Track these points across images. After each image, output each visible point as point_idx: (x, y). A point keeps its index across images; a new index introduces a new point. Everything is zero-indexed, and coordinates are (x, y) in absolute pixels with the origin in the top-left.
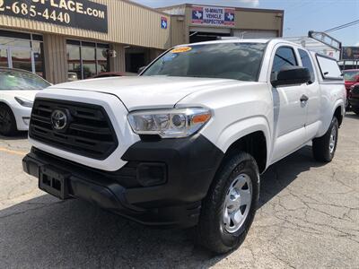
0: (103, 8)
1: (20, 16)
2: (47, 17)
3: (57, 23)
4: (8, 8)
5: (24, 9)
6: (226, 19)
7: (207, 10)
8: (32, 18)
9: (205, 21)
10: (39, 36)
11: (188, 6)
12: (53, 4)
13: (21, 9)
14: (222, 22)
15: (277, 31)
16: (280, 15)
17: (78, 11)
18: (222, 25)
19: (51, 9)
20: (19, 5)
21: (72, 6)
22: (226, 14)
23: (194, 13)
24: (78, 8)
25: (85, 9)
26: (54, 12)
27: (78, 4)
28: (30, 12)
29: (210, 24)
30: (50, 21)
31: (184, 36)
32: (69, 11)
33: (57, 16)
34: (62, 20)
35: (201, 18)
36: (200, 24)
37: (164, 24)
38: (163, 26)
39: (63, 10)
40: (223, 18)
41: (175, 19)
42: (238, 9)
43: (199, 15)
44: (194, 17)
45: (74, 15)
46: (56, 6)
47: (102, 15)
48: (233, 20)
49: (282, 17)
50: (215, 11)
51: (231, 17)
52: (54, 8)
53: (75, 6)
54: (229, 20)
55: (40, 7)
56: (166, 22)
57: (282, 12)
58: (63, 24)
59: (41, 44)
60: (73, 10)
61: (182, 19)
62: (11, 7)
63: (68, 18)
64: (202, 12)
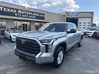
0: (44, 14)
1: (24, 17)
2: (30, 17)
3: (32, 18)
6: (76, 15)
7: (71, 13)
8: (27, 18)
9: (70, 16)
10: (29, 21)
11: (66, 12)
12: (31, 14)
13: (24, 16)
14: (75, 16)
15: (92, 17)
18: (75, 17)
19: (31, 15)
20: (24, 15)
21: (36, 14)
22: (76, 14)
23: (68, 14)
24: (37, 15)
25: (39, 15)
28: (26, 16)
29: (72, 16)
30: (31, 18)
31: (65, 19)
32: (35, 16)
35: (70, 15)
40: (75, 15)
41: (63, 16)
42: (80, 12)
43: (69, 14)
44: (68, 15)
47: (43, 16)
48: (78, 15)
49: (93, 14)
50: (73, 13)
52: (32, 15)
54: (77, 15)
55: (29, 15)
56: (60, 16)
57: (93, 12)
59: (30, 23)
60: (36, 15)
62: (22, 15)
63: (35, 17)
64: (70, 14)
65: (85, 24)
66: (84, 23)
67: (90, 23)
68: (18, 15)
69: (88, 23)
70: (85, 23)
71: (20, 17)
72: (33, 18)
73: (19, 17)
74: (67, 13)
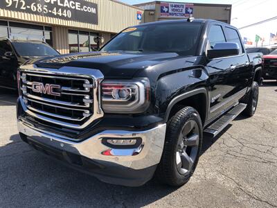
0: (95, 6)
2: (55, 13)
3: (62, 18)
4: (28, 7)
5: (39, 8)
6: (187, 12)
7: (172, 6)
8: (45, 15)
9: (170, 14)
10: (50, 28)
11: (158, 3)
12: (59, 4)
13: (37, 8)
14: (184, 15)
15: (226, 21)
16: (228, 8)
17: (77, 8)
18: (183, 17)
19: (58, 8)
20: (36, 5)
21: (73, 5)
22: (187, 9)
23: (162, 7)
24: (77, 6)
25: (82, 7)
26: (60, 10)
27: (77, 3)
28: (43, 10)
30: (57, 16)
32: (70, 9)
33: (62, 13)
34: (65, 15)
35: (168, 12)
36: (166, 16)
37: (140, 17)
38: (138, 19)
39: (67, 8)
40: (184, 12)
41: (148, 12)
42: (195, 4)
43: (165, 9)
44: (162, 11)
45: (74, 11)
46: (62, 5)
47: (93, 11)
48: (192, 13)
49: (230, 10)
50: (178, 6)
51: (190, 11)
52: (60, 7)
53: (75, 5)
54: (189, 13)
55: (50, 6)
56: (141, 15)
57: (230, 6)
58: (67, 19)
59: (51, 34)
60: (74, 7)
61: (153, 13)
62: (30, 6)
64: (168, 7)
68: (14, 3)
71: (23, 11)
73: (19, 10)
74: (159, 6)
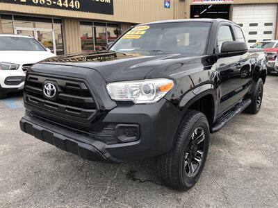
2: (60, 4)
8: (48, 6)
10: (59, 20)
15: (277, 4)
18: (222, 2)
26: (66, 1)
28: (46, 2)
29: (210, 2)
30: (63, 8)
31: (185, 13)
33: (69, 3)
37: (167, 4)
38: (166, 7)
56: (169, 2)
58: (75, 9)
59: (61, 26)
63: (78, 5)
65: (253, 29)
66: (251, 25)
67: (271, 24)
69: (266, 24)
70: (256, 25)
71: (23, 3)
72: (73, 6)
73: (18, 2)
